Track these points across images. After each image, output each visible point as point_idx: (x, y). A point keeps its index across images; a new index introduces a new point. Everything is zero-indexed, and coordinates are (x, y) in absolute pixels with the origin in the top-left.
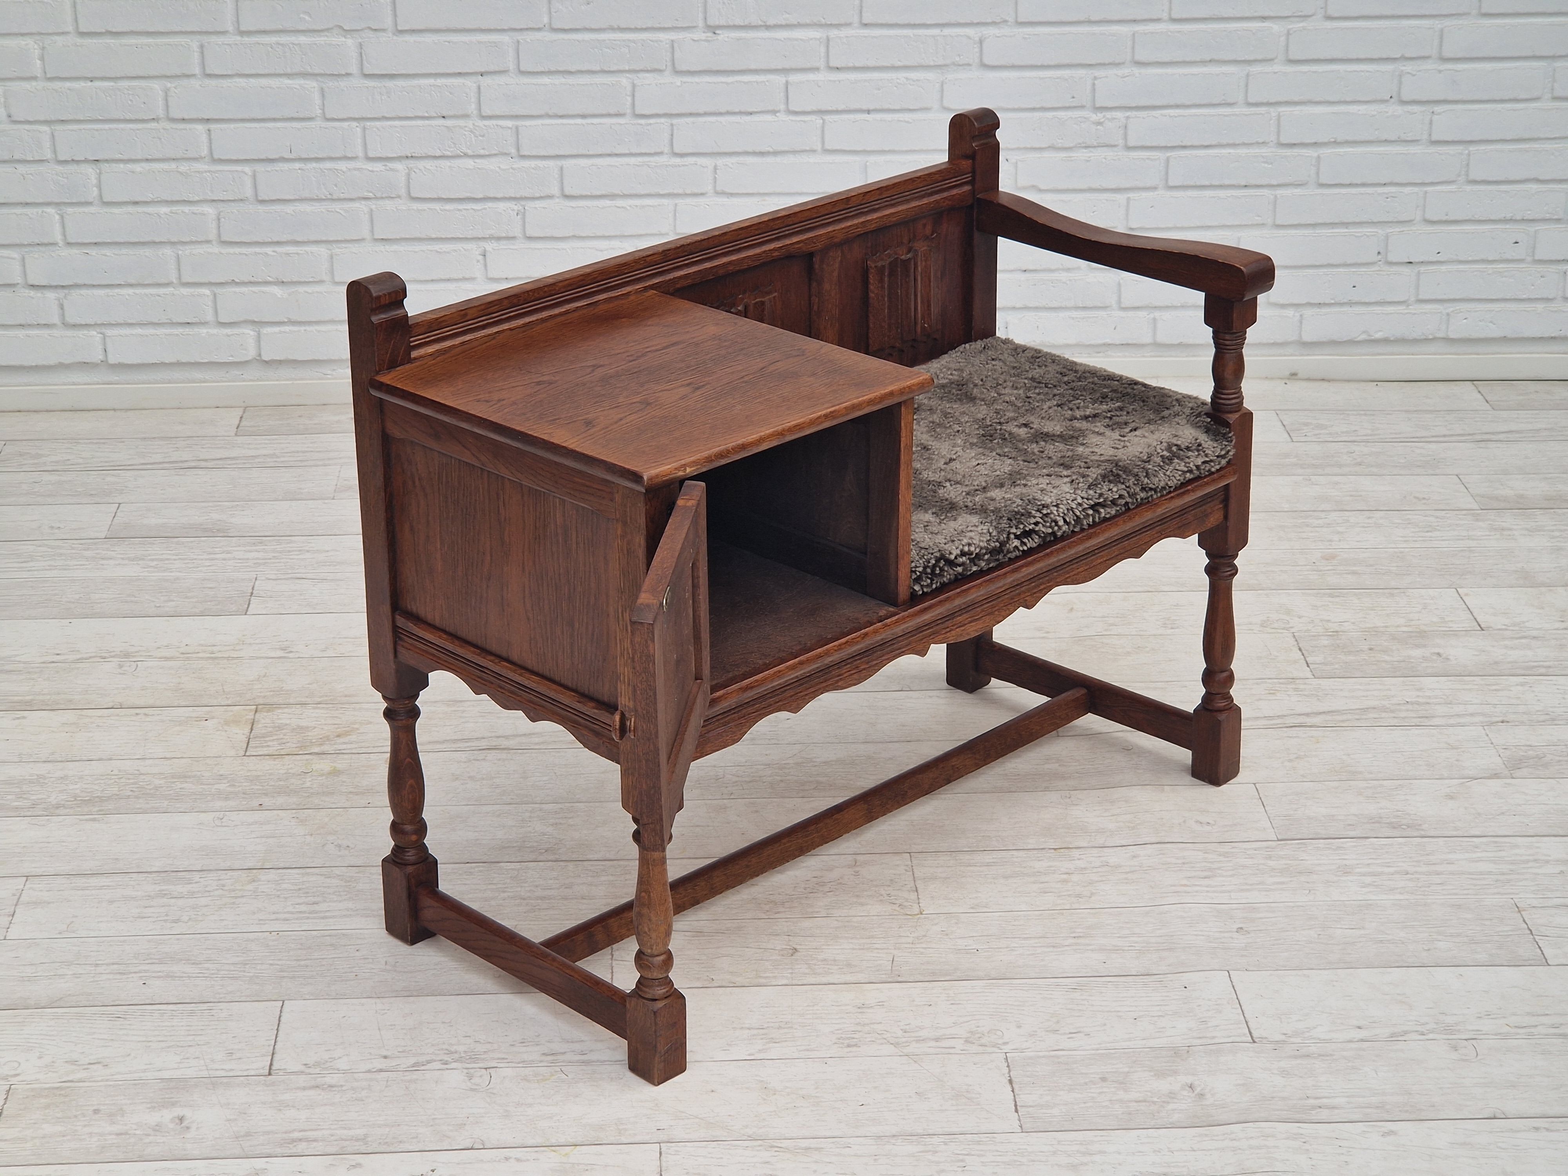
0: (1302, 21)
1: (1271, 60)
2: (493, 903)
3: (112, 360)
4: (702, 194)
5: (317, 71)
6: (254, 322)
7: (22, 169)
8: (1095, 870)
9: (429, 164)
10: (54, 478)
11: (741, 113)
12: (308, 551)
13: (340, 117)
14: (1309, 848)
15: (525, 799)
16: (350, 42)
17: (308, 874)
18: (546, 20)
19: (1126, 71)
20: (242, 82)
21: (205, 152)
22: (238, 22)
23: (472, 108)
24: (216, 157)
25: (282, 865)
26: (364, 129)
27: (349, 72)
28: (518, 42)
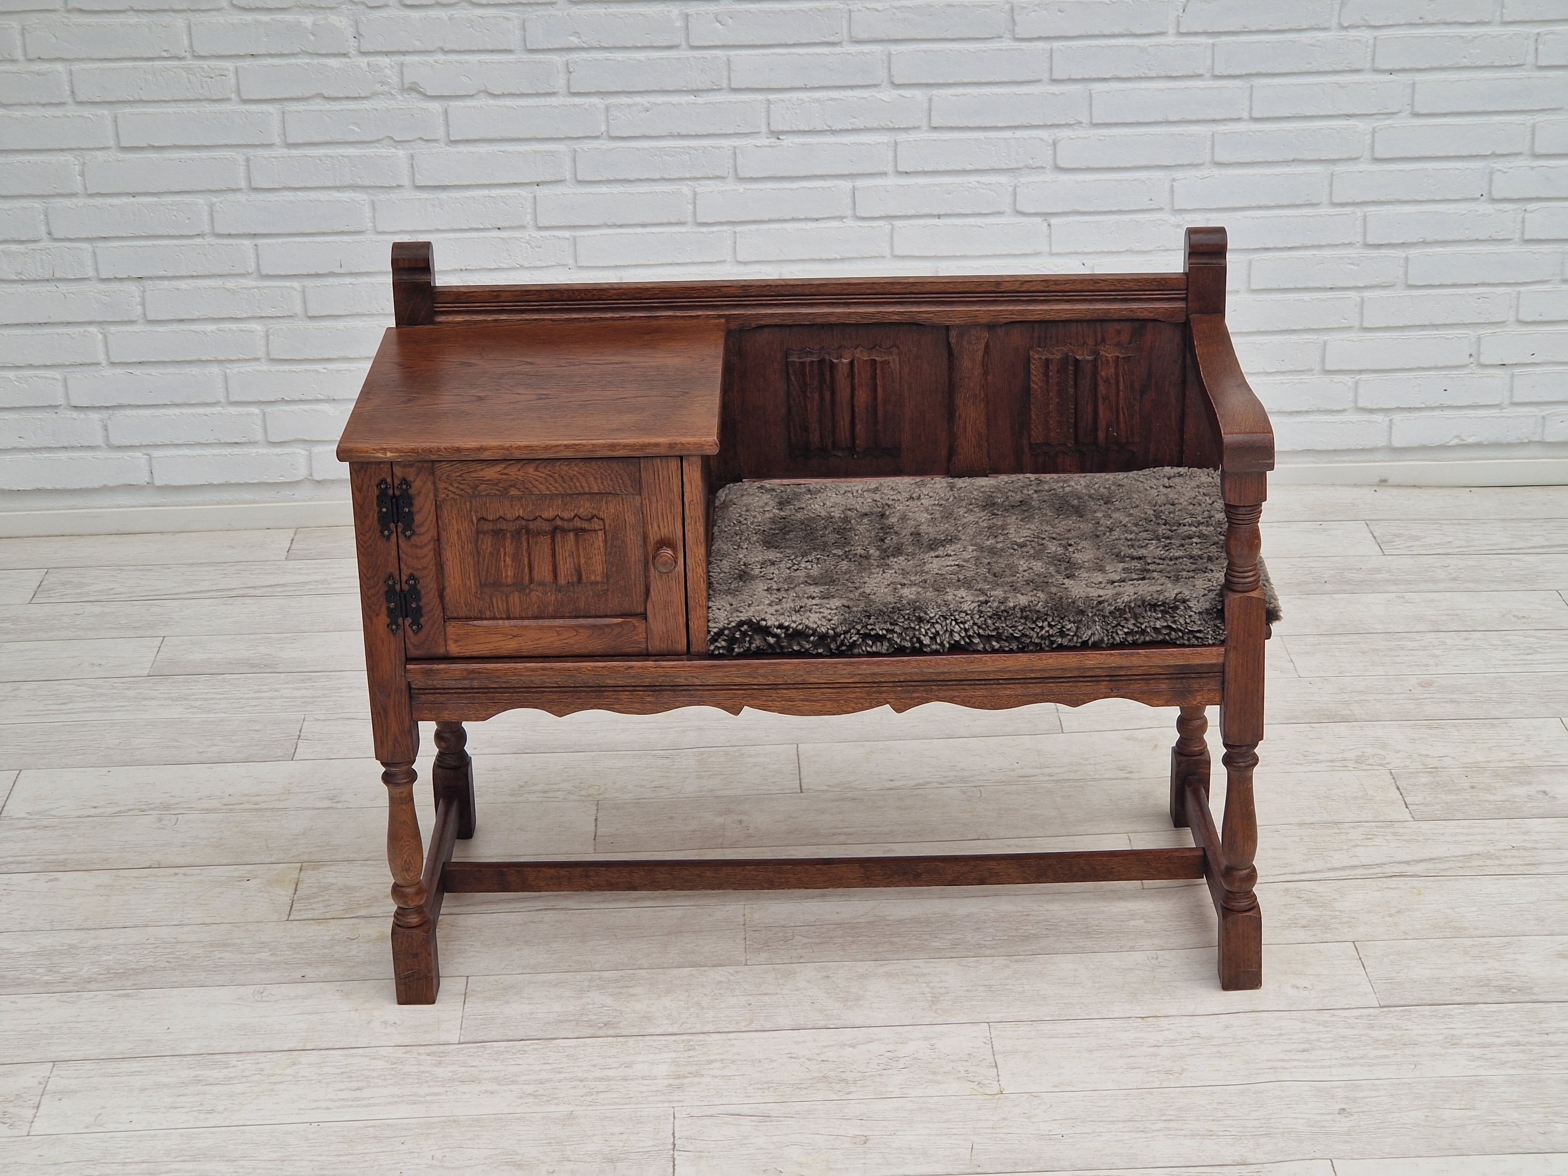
0: (1389, 119)
1: (1356, 159)
2: (548, 1085)
3: (158, 482)
5: (367, 184)
6: (305, 441)
7: (63, 288)
8: (1186, 1042)
9: (484, 277)
10: (96, 609)
11: (806, 219)
12: (359, 688)
13: (392, 230)
14: (1415, 1016)
15: (584, 966)
16: (401, 153)
17: (352, 1055)
18: (603, 128)
19: (1205, 172)
20: (290, 196)
21: (252, 267)
22: (284, 134)
23: (528, 219)
24: (264, 272)
25: (324, 1046)
27: (400, 183)
28: (575, 151)
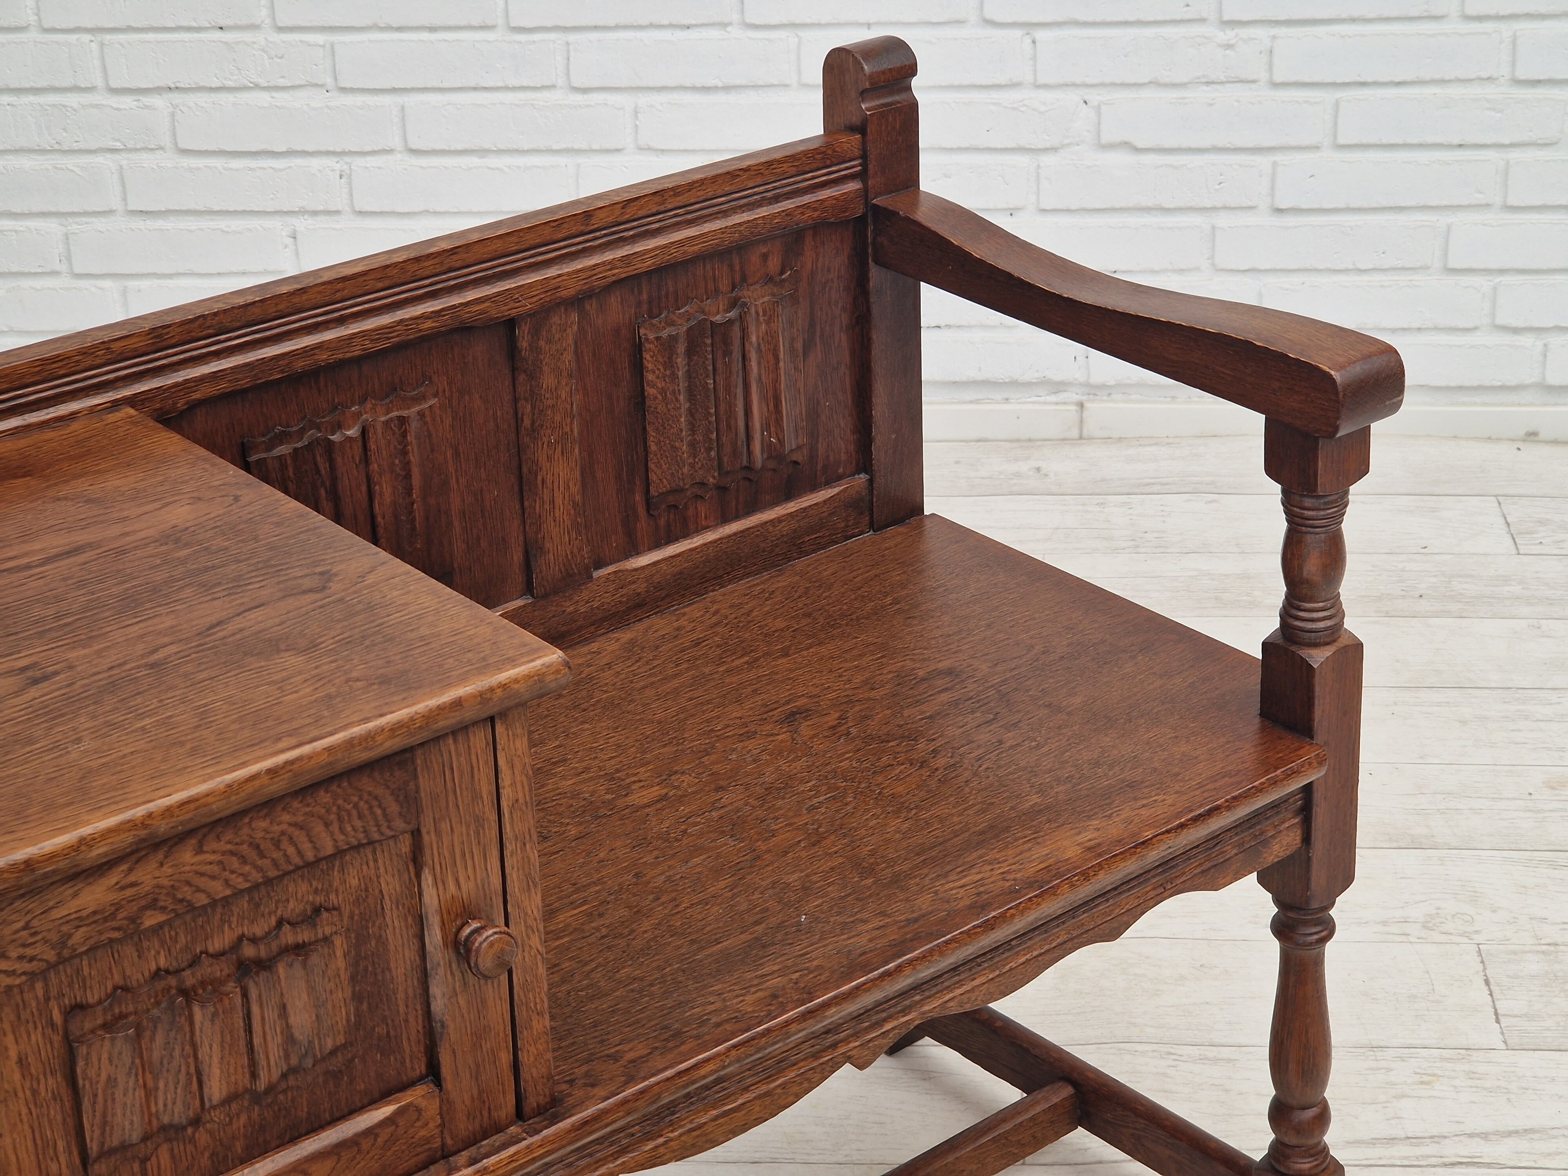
4: (618, 150)
9: (202, 99)
11: (672, 26)
13: (64, 26)
23: (263, 15)
26: (102, 45)
